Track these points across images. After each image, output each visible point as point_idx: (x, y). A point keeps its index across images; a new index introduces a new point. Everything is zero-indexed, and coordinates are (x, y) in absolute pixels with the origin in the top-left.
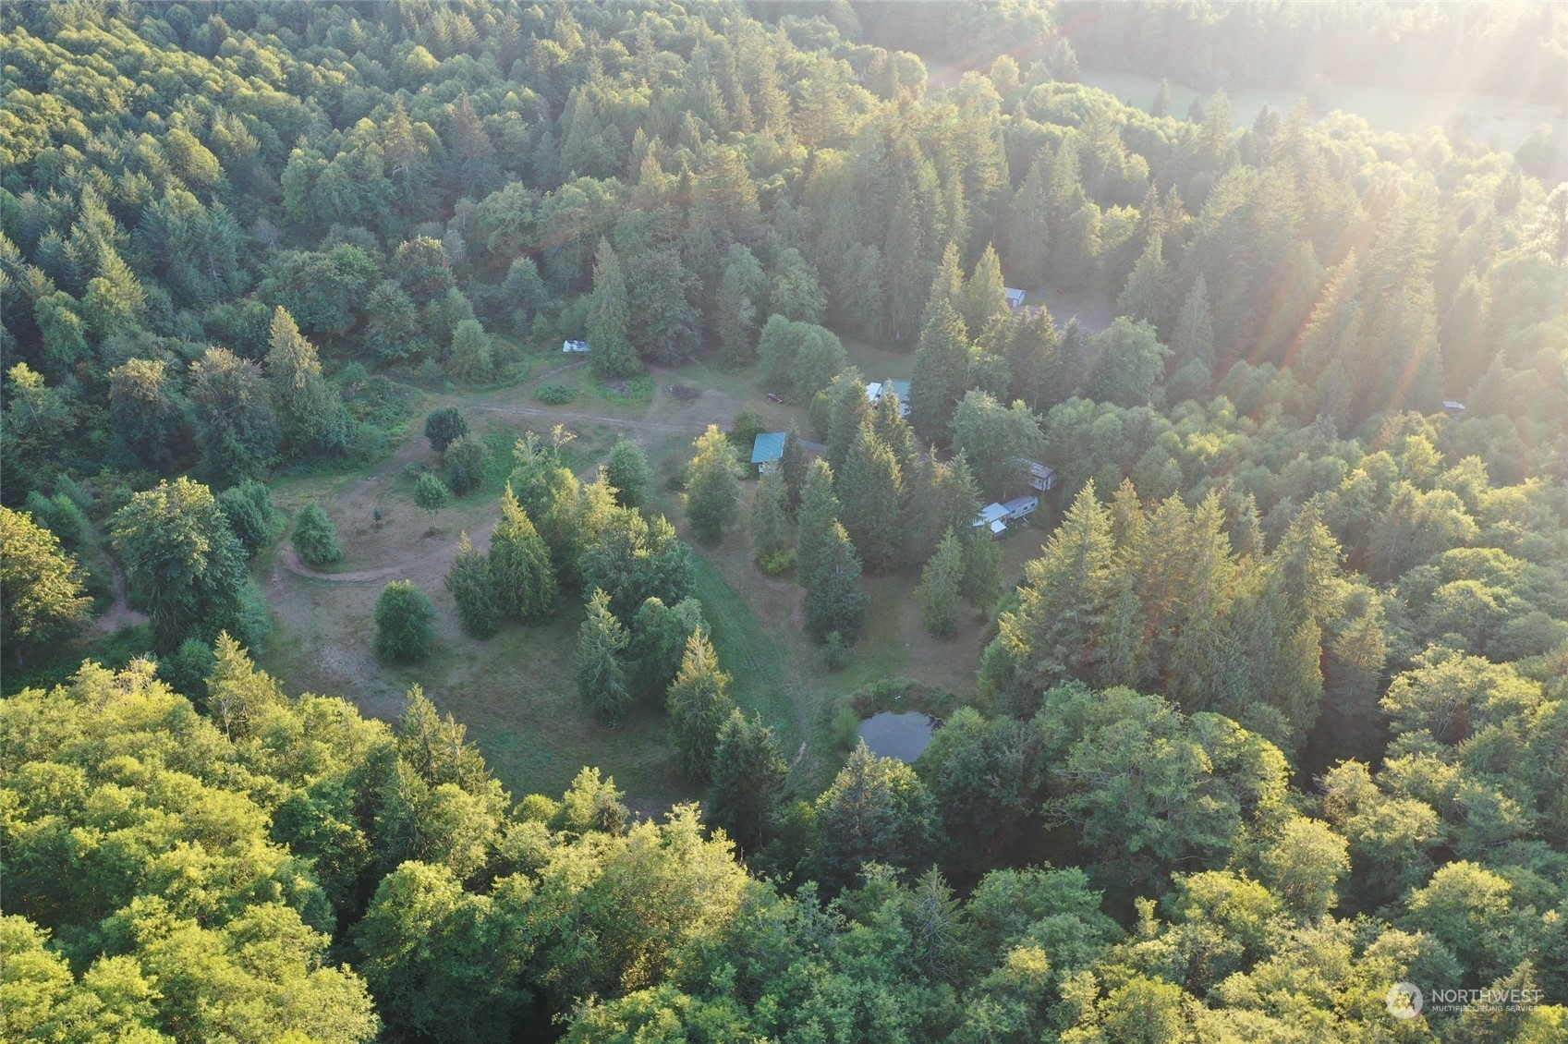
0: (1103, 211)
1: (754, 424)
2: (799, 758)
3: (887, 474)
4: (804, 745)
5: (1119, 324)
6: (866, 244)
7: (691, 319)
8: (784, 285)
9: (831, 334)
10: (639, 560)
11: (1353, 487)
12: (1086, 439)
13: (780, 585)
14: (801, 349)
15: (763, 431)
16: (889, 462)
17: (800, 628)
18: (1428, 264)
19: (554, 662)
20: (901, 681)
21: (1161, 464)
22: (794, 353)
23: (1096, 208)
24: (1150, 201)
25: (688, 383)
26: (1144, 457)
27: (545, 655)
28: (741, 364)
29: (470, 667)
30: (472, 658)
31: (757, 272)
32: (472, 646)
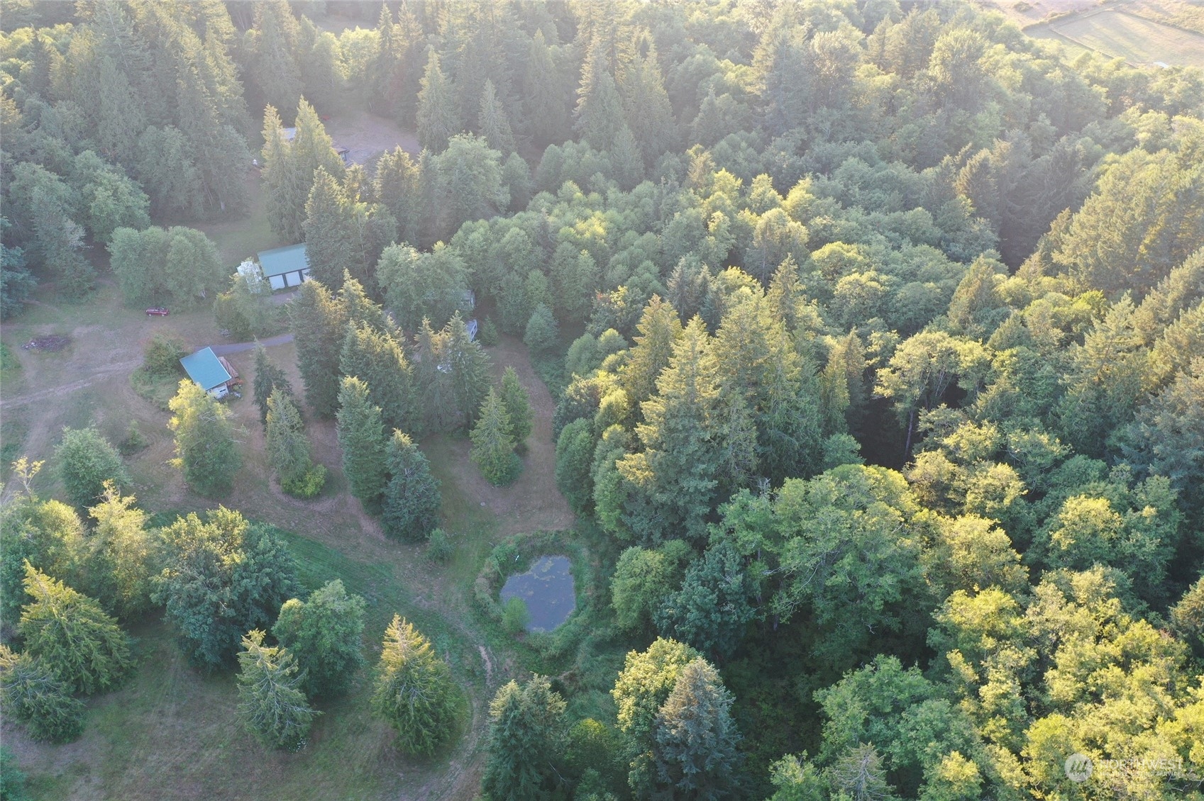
0: (338, 35)
1: (173, 351)
2: (489, 666)
3: (394, 361)
4: (482, 649)
5: (457, 143)
6: (161, 126)
7: (14, 262)
8: (101, 193)
9: (194, 231)
10: (235, 567)
11: (718, 226)
12: (504, 256)
13: (325, 505)
14: (170, 256)
15: (184, 355)
16: (392, 349)
17: (383, 538)
18: (626, 29)
19: (178, 714)
20: (509, 542)
21: (575, 257)
22: (163, 263)
23: (330, 35)
24: (386, 21)
25: (46, 330)
26: (555, 255)
27: (162, 713)
28: (91, 288)
29: (88, 781)
30: (82, 770)
31: (63, 189)
32: (66, 754)
